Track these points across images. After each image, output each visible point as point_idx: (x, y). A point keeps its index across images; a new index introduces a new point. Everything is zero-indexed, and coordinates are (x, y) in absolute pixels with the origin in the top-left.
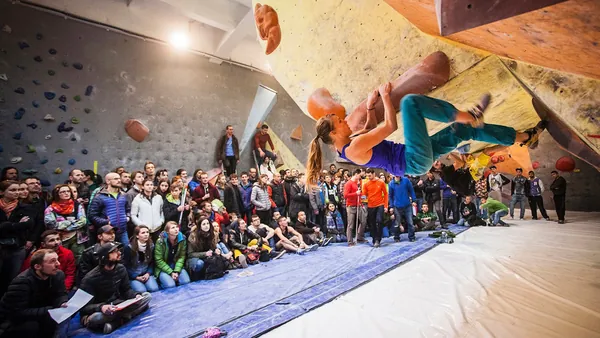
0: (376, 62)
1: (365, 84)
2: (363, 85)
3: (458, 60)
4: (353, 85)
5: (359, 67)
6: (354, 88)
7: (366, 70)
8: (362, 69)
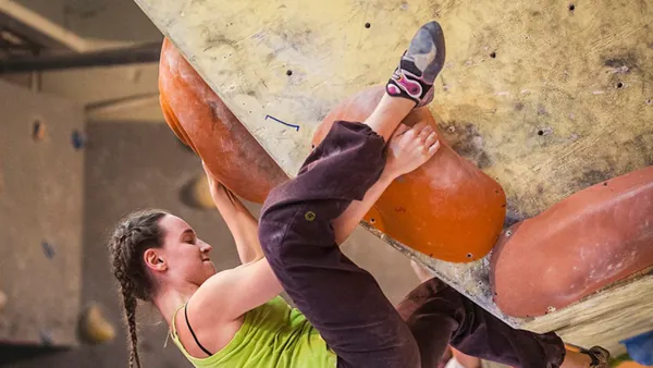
4: (549, 108)
5: (578, 47)
6: (552, 122)
7: (610, 63)
8: (594, 56)
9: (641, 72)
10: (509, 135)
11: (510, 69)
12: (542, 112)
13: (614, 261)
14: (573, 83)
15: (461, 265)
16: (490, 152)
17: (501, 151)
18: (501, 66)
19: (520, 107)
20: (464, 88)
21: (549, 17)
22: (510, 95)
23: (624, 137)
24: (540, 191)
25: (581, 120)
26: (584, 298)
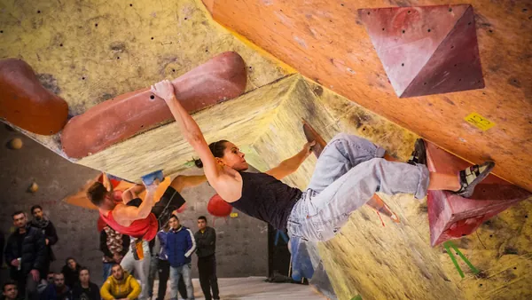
0: (134, 40)
1: (112, 72)
2: (106, 73)
3: (258, 69)
4: (87, 68)
5: (100, 42)
6: (88, 73)
7: (114, 48)
8: (107, 45)
9: (127, 52)
10: (69, 79)
11: (69, 51)
12: (84, 69)
13: (115, 131)
14: (98, 57)
15: (48, 137)
16: (61, 87)
17: (66, 86)
18: (65, 50)
19: (73, 67)
20: (48, 59)
21: (86, 29)
22: (69, 62)
23: (121, 79)
24: (84, 103)
25: (102, 73)
26: (104, 149)
